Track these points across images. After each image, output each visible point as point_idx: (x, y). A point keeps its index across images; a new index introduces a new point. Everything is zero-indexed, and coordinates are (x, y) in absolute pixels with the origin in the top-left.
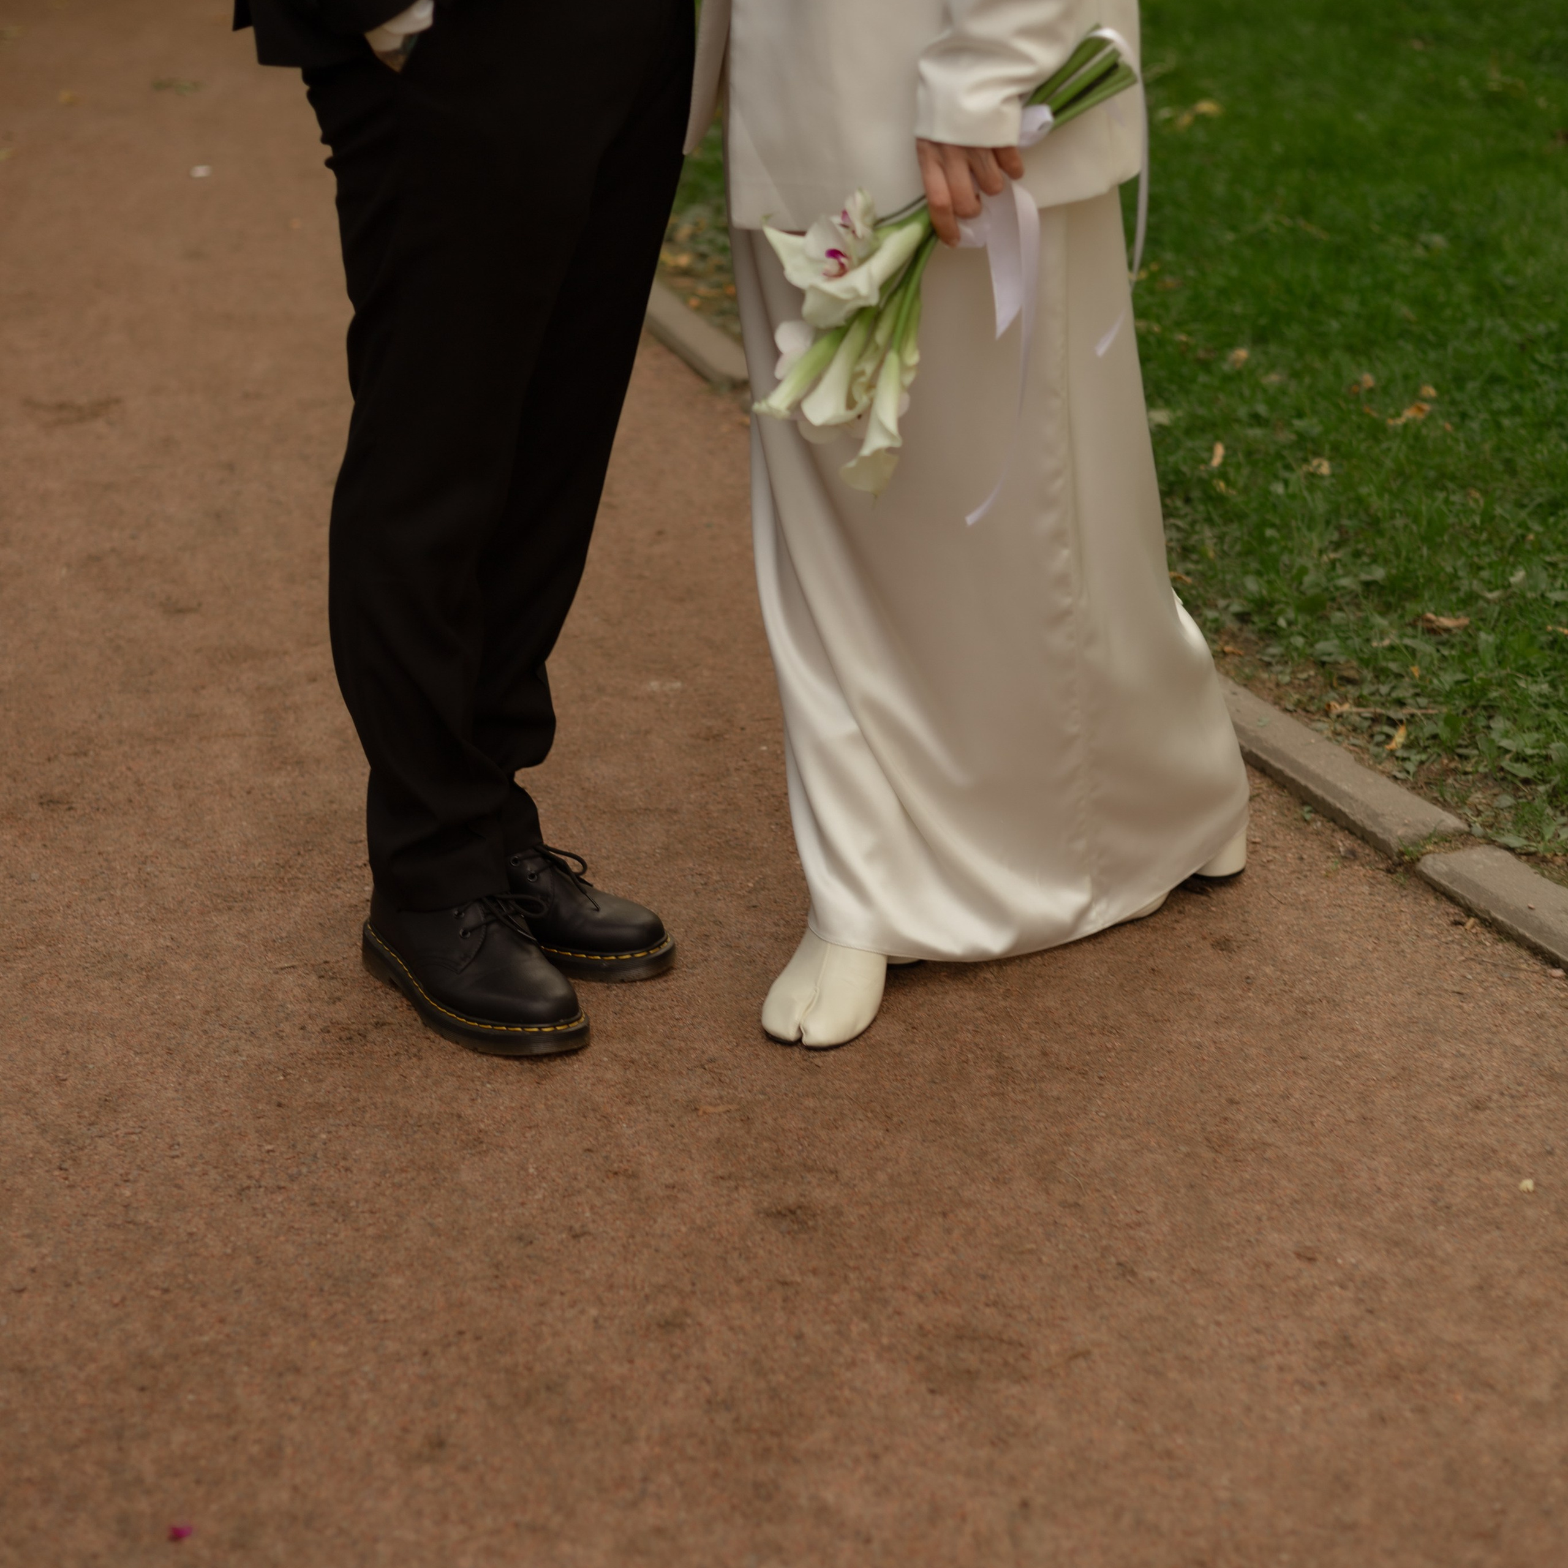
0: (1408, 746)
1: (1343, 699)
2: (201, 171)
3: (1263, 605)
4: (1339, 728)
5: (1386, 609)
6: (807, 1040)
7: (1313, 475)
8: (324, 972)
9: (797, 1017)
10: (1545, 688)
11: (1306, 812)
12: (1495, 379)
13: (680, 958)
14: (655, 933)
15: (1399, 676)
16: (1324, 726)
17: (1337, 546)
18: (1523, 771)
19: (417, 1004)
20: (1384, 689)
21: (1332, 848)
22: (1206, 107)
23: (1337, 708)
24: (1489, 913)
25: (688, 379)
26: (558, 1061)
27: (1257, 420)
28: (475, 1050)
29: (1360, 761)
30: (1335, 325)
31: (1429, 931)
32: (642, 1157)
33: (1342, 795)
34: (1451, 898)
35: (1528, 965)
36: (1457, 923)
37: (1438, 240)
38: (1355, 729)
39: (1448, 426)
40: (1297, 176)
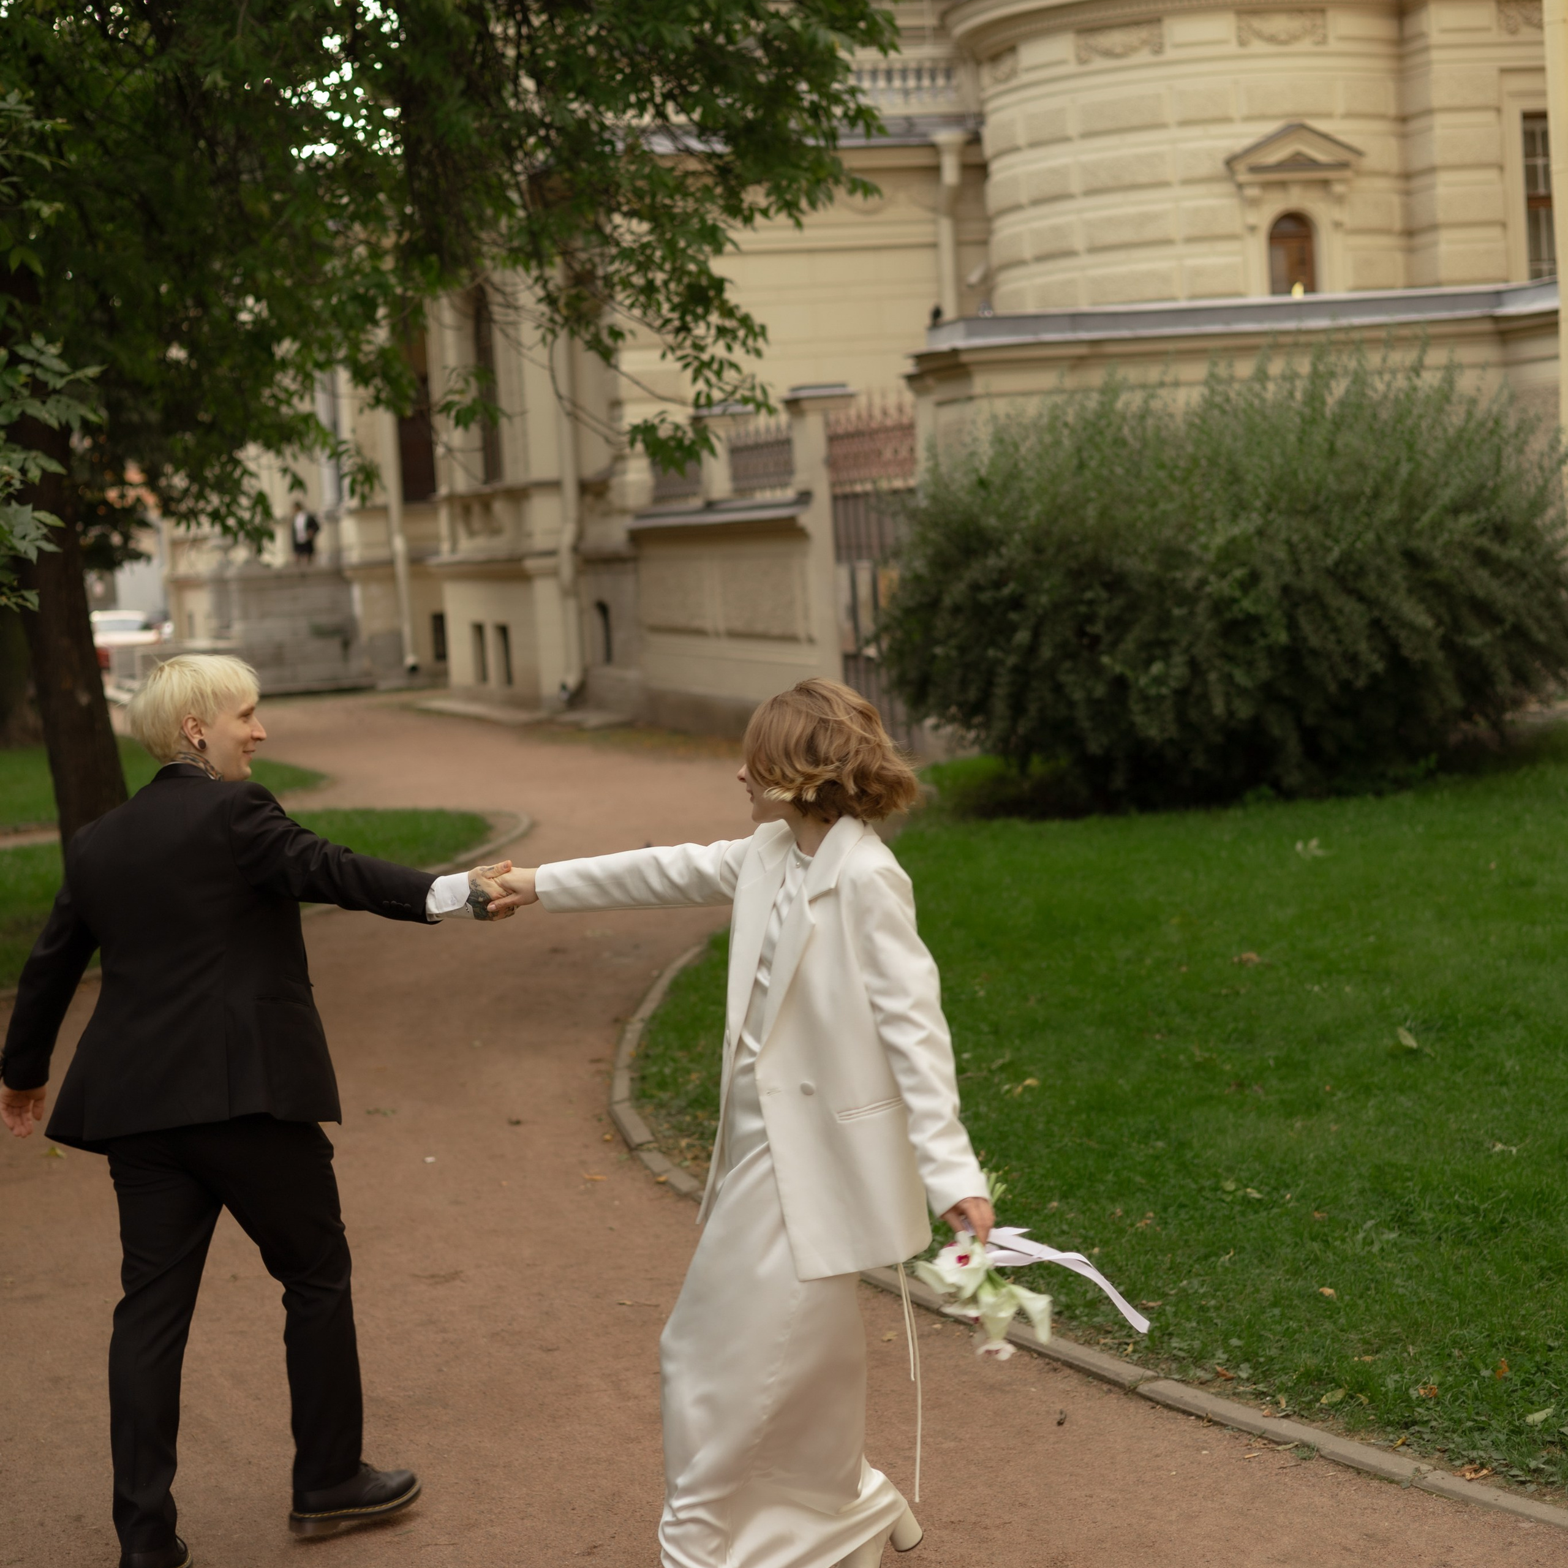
0: (1134, 1351)
1: (1105, 1338)
2: (430, 1159)
4: (1105, 1348)
10: (1194, 1324)
11: (1090, 1379)
12: (1182, 1206)
16: (1097, 1348)
18: (1182, 1354)
20: (1124, 1333)
21: (1101, 1389)
22: (1029, 1082)
23: (1102, 1341)
24: (1165, 1402)
27: (1063, 1232)
29: (1112, 1358)
30: (1102, 1188)
31: (1142, 1411)
33: (1105, 1369)
34: (1150, 1399)
35: (1180, 1416)
36: (1153, 1408)
37: (1160, 1144)
38: (1111, 1348)
39: (1158, 1228)
40: (1084, 1116)
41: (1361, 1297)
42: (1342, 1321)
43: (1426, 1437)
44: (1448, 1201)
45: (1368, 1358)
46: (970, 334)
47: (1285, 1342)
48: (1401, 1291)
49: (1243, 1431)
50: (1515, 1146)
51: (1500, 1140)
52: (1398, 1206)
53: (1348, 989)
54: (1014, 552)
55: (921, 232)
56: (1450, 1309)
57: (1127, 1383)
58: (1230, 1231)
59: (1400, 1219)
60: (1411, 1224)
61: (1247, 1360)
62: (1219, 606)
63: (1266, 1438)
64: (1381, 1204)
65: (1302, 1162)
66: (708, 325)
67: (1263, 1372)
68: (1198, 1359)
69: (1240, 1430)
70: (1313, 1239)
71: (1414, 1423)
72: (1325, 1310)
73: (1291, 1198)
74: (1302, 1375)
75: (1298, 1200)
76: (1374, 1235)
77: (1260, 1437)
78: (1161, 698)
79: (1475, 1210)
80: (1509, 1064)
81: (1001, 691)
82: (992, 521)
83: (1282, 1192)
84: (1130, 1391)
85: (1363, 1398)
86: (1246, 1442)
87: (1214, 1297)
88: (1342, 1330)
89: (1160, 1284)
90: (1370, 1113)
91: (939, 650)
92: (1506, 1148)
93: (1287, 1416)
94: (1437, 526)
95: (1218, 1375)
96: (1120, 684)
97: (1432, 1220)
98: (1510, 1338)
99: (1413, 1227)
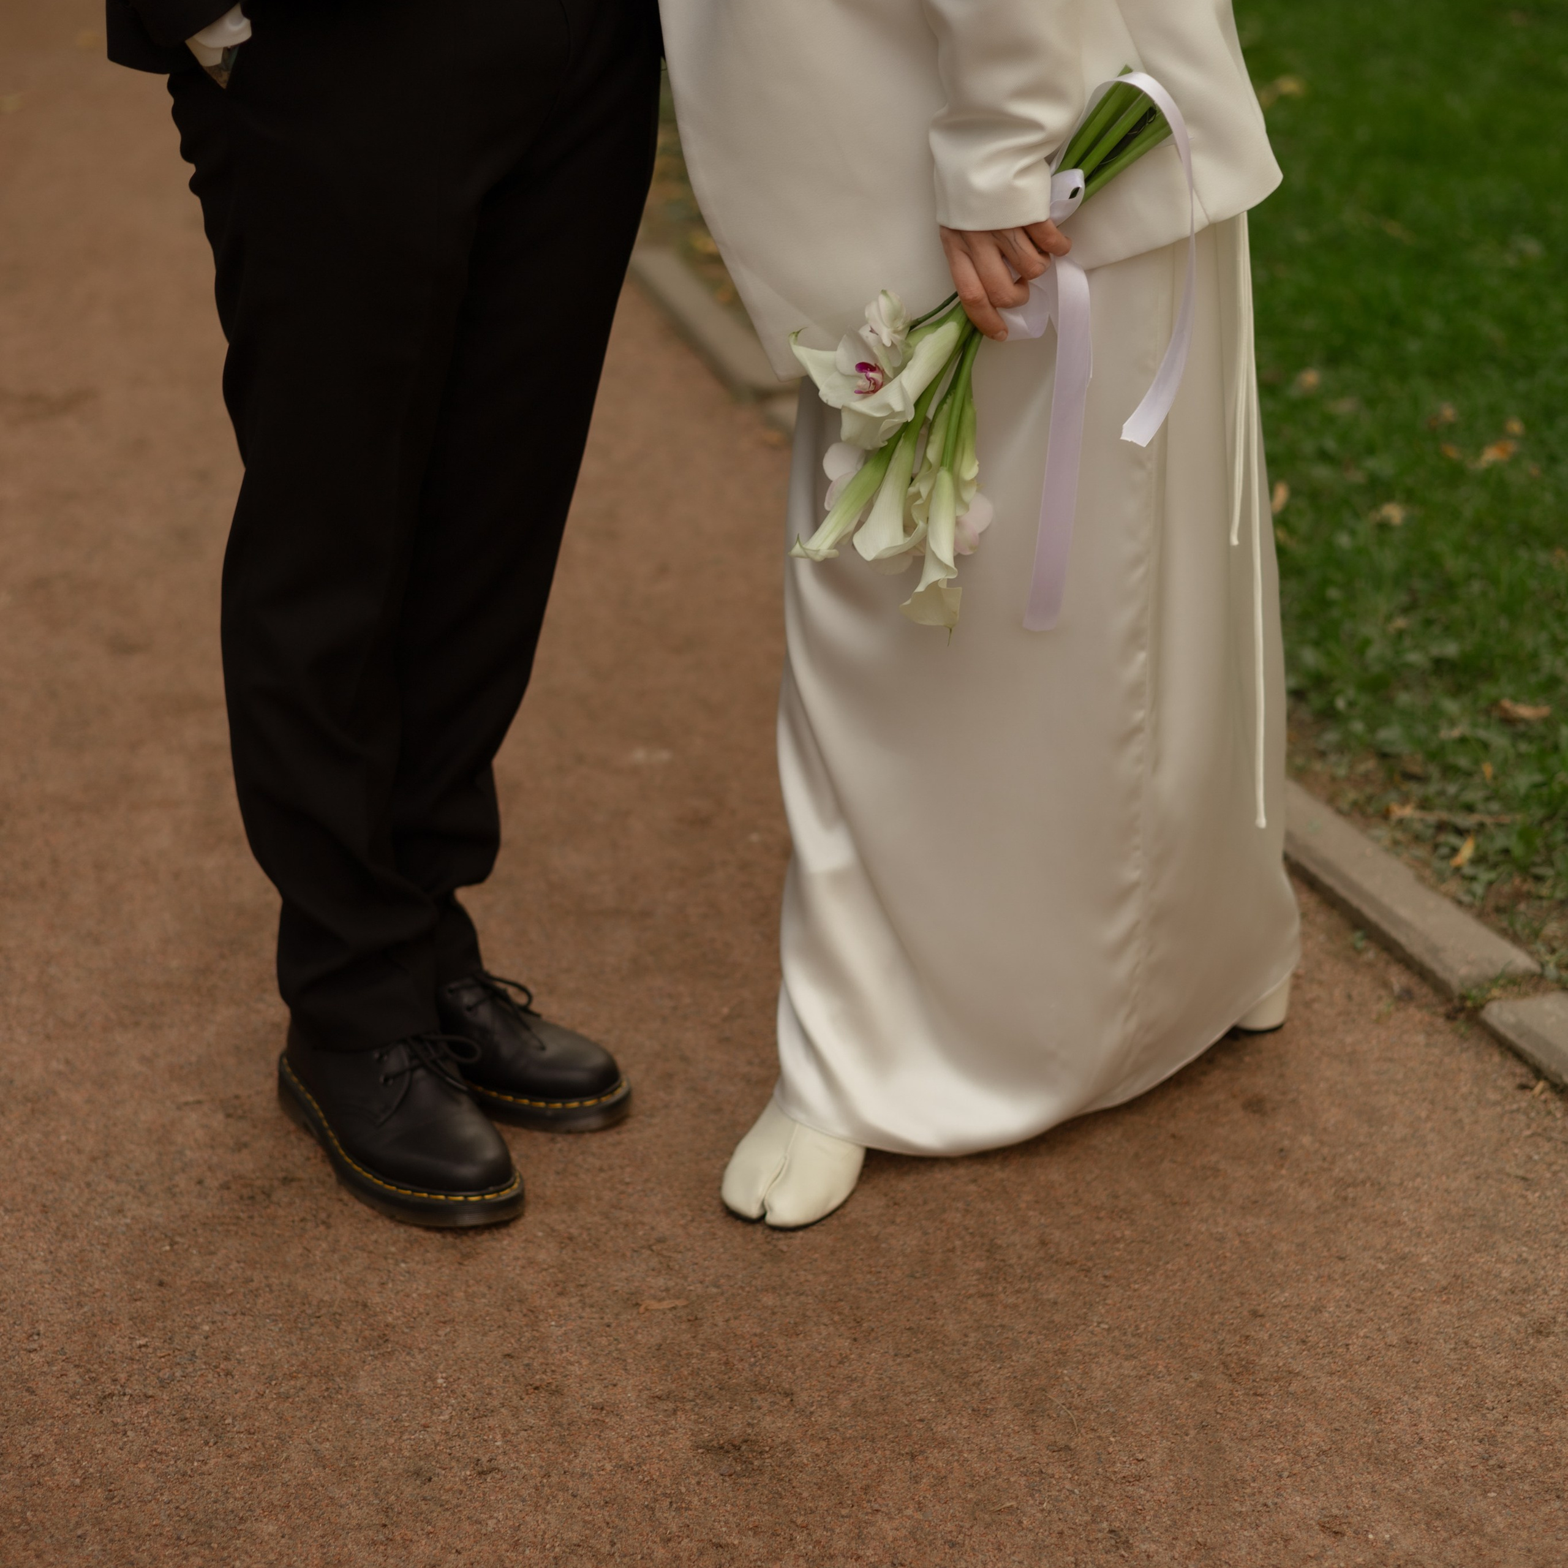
0: (1475, 862)
1: (1405, 800)
3: (1320, 681)
4: (1399, 835)
5: (1457, 691)
6: (771, 1219)
7: (1384, 526)
8: (233, 1110)
9: (761, 1191)
11: (1357, 938)
13: (638, 1105)
14: (609, 1076)
15: (1469, 774)
16: (1383, 833)
17: (1406, 610)
19: (332, 1157)
20: (1452, 789)
21: (1386, 985)
22: (1288, 85)
23: (1398, 812)
24: (1560, 1077)
26: (486, 1236)
27: (1324, 456)
28: (392, 1218)
29: (1421, 879)
30: (1413, 346)
31: (1493, 1096)
32: (570, 1367)
33: (1398, 921)
34: (1519, 1056)
36: (1523, 1087)
37: (1532, 247)
38: (1417, 838)
39: (1534, 470)
40: (1382, 168)
57: (1455, 982)
84: (1464, 1013)
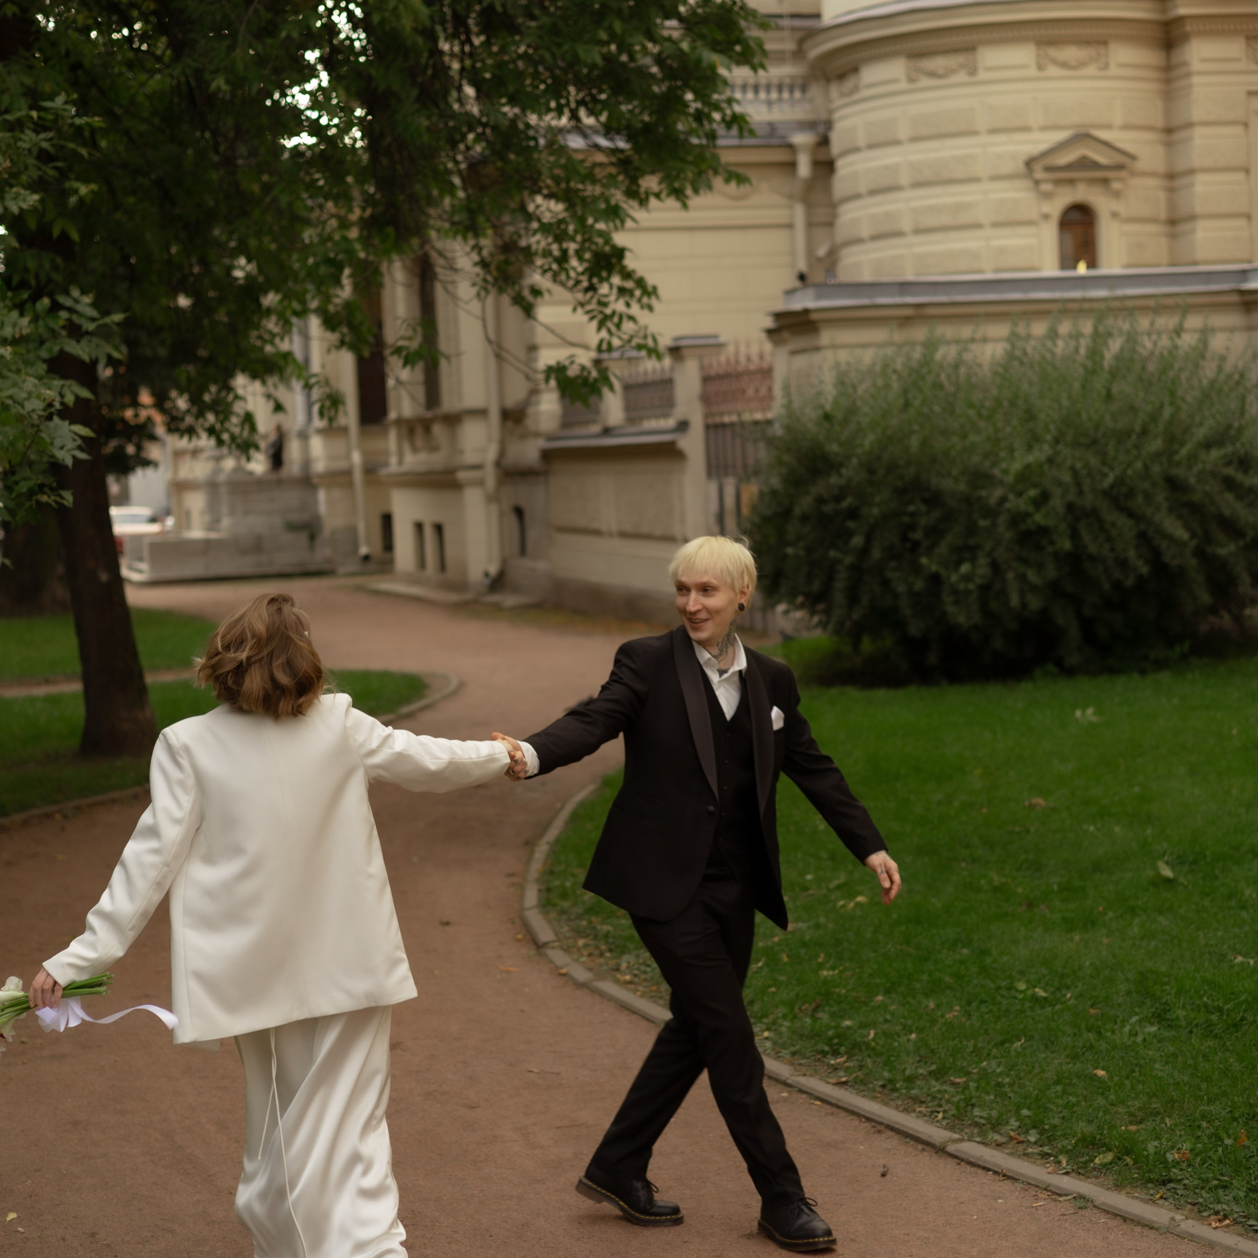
0: (944, 1118)
1: (920, 1107)
3: (891, 1081)
4: (919, 1115)
5: (937, 1080)
7: (909, 1039)
10: (992, 1097)
11: (908, 1140)
15: (941, 1099)
16: (914, 1115)
17: (919, 1062)
18: (982, 1121)
20: (935, 1103)
21: (917, 1148)
22: (860, 899)
23: (918, 1109)
24: (968, 1160)
25: (644, 1023)
27: (886, 1021)
29: (925, 1123)
30: (918, 985)
31: (949, 1166)
33: (920, 1132)
34: (956, 1157)
35: (980, 1171)
36: (958, 1164)
37: (965, 951)
38: (925, 1115)
39: (963, 1019)
40: (903, 928)
41: (1127, 1078)
42: (1112, 1097)
43: (1179, 1192)
44: (1198, 1002)
45: (1133, 1128)
46: (819, 297)
47: (1065, 1113)
48: (1160, 1074)
49: (1031, 1184)
50: (1252, 958)
51: (1240, 953)
52: (1157, 1005)
53: (1117, 829)
54: (851, 472)
55: (779, 215)
56: (1200, 1089)
57: (937, 1144)
58: (1022, 1022)
59: (1159, 1016)
60: (1168, 1020)
61: (1035, 1127)
62: (1017, 519)
63: (1050, 1191)
64: (1143, 1003)
65: (1080, 968)
66: (611, 286)
67: (1048, 1137)
68: (995, 1125)
69: (1029, 1184)
70: (1089, 1030)
71: (1170, 1181)
72: (1099, 1088)
73: (1071, 998)
74: (1079, 1140)
75: (1076, 999)
76: (1138, 1028)
77: (1045, 1189)
78: (968, 592)
79: (1220, 1010)
80: (1247, 892)
81: (840, 584)
82: (834, 448)
83: (1064, 991)
84: (940, 1150)
85: (1129, 1160)
86: (1034, 1193)
87: (1008, 1075)
88: (1112, 1105)
89: (965, 1064)
90: (1135, 930)
91: (790, 551)
92: (1244, 960)
93: (1067, 1173)
94: (1192, 458)
95: (1011, 1138)
96: (935, 580)
97: (1185, 1017)
98: (1248, 1114)
99: (1169, 1023)
